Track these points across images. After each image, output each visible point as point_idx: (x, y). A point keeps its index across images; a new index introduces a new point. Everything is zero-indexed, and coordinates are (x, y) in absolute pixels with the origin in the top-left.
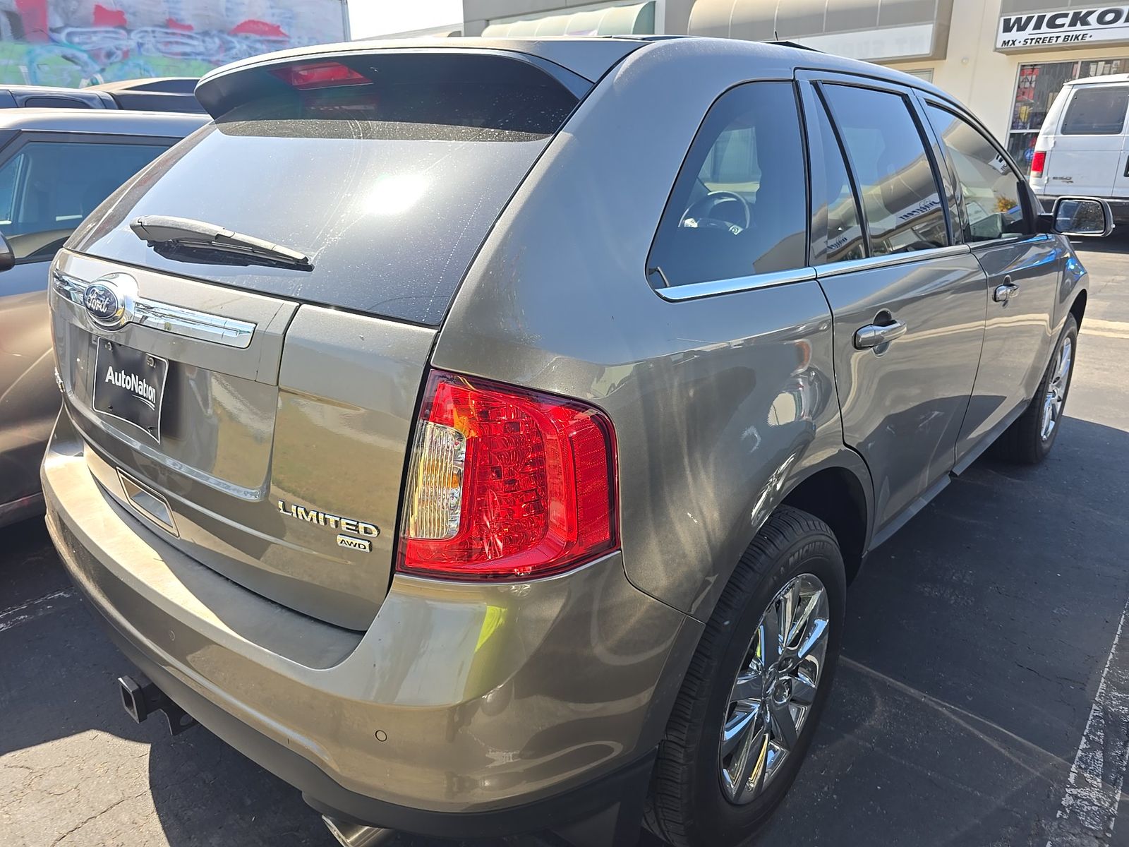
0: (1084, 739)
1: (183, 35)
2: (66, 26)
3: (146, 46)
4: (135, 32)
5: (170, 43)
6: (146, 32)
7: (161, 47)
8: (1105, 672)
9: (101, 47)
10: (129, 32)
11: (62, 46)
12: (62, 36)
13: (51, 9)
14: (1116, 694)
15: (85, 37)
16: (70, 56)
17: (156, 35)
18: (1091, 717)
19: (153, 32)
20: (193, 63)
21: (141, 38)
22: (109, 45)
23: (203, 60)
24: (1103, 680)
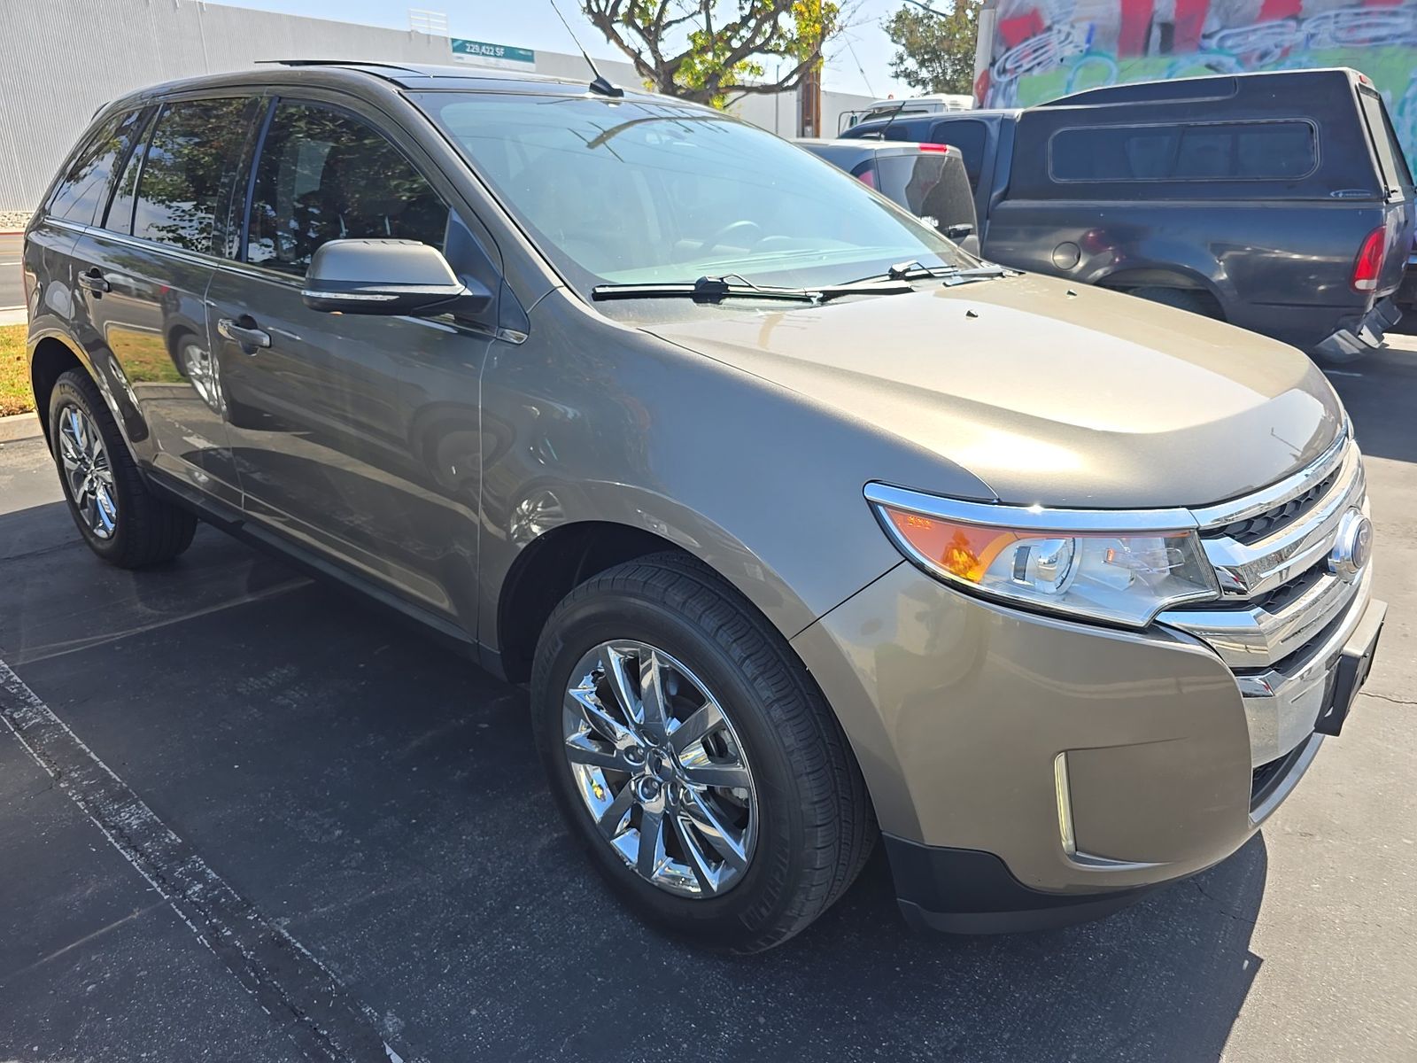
0: (19, 681)
1: (1383, 13)
2: (1223, 28)
3: (1320, 36)
4: (1309, 21)
5: (1359, 27)
6: (1327, 17)
7: (1342, 35)
8: (65, 727)
9: (1255, 47)
10: (1300, 21)
11: (1209, 53)
12: (1213, 43)
13: (1212, 10)
14: (37, 720)
15: (1240, 38)
16: (1214, 64)
17: (1340, 19)
18: (32, 694)
19: (1337, 16)
20: (1387, 51)
21: (1316, 27)
22: (1269, 43)
23: (1404, 44)
24: (59, 721)
